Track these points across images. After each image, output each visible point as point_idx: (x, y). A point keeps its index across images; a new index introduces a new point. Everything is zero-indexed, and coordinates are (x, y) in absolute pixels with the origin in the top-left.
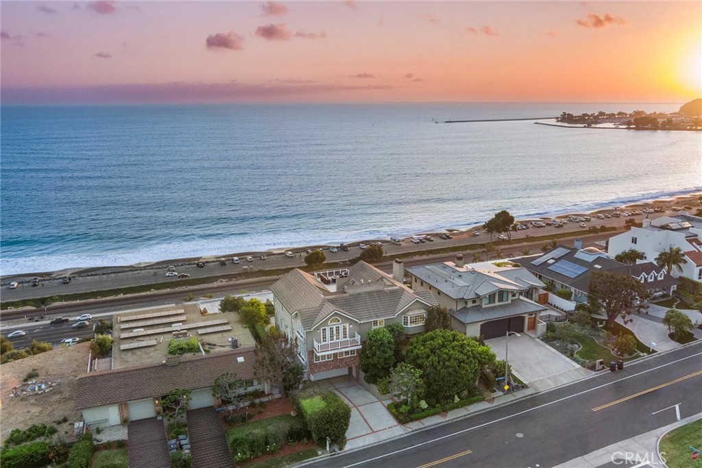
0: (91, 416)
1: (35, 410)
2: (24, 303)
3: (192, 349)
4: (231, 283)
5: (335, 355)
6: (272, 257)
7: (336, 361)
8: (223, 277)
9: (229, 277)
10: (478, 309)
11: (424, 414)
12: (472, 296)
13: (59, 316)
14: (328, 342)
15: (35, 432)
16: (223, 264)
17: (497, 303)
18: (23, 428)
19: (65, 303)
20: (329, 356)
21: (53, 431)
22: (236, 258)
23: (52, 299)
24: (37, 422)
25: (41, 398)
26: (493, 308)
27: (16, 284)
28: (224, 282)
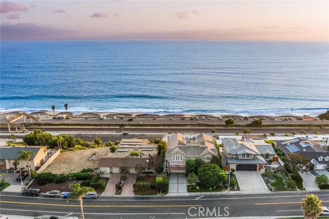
0: (102, 169)
1: (91, 164)
2: (116, 125)
3: (137, 155)
4: (192, 128)
5: (178, 165)
6: (213, 119)
7: (178, 167)
8: (190, 125)
9: (192, 125)
10: (237, 159)
11: (197, 191)
12: (235, 153)
13: (126, 132)
14: (175, 160)
15: (89, 170)
16: (192, 119)
17: (246, 158)
18: (86, 169)
19: (129, 127)
20: (176, 165)
21: (93, 171)
22: (197, 117)
23: (126, 125)
24: (90, 168)
25: (94, 161)
26: (243, 160)
27: (115, 118)
28: (189, 127)
